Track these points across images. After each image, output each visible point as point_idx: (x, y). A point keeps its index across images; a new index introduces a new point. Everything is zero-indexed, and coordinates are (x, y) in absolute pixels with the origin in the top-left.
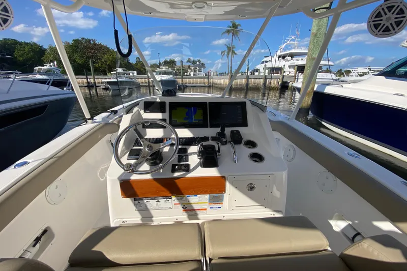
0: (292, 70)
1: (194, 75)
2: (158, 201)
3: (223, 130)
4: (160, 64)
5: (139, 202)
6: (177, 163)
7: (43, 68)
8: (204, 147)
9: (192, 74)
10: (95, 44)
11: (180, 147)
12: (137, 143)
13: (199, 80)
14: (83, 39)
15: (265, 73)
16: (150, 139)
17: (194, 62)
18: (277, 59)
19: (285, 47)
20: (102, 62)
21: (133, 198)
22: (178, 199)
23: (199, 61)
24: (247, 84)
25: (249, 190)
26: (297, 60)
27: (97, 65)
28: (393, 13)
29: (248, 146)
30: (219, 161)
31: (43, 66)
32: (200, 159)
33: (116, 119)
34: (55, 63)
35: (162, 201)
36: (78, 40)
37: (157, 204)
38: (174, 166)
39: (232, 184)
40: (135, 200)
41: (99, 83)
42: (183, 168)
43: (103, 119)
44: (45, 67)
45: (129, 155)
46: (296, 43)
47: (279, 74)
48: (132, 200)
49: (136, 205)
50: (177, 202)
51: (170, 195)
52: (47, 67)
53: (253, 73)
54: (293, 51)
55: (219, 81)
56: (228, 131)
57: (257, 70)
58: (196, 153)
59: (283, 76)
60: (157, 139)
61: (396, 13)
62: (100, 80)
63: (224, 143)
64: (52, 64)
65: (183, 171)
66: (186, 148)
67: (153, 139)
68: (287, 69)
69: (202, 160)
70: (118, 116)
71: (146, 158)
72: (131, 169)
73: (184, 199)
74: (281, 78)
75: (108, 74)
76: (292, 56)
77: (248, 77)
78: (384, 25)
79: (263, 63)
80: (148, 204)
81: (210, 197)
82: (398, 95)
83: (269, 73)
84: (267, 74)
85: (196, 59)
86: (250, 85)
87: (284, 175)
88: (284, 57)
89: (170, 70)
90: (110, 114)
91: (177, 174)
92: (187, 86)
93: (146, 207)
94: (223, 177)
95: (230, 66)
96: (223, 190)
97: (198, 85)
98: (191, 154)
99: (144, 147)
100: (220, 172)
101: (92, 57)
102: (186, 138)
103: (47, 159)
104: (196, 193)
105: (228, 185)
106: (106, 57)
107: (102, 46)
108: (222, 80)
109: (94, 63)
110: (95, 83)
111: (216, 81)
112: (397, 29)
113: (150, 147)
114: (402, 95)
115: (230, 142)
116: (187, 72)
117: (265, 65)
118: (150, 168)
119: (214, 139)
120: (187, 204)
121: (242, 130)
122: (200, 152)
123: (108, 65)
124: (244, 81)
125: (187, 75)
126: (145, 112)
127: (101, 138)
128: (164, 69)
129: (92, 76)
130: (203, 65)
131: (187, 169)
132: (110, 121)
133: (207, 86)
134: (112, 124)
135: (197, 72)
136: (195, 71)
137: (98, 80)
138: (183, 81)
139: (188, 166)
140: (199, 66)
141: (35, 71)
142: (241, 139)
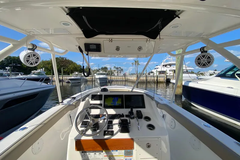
0: (171, 72)
1: (117, 75)
2: (95, 154)
3: (132, 110)
4: (99, 69)
5: (84, 154)
6: (107, 130)
7: (36, 71)
8: (122, 120)
9: (116, 75)
10: (66, 60)
11: (109, 120)
12: (86, 117)
13: (120, 77)
14: (60, 57)
15: (157, 74)
16: (93, 115)
17: (117, 68)
18: (162, 67)
19: (165, 61)
20: (68, 68)
21: (81, 151)
22: (106, 153)
23: (120, 68)
24: (146, 80)
25: (147, 147)
26: (173, 67)
27: (65, 70)
28: (205, 58)
29: (146, 120)
30: (130, 129)
31: (37, 70)
32: (120, 127)
33: (74, 102)
34: (44, 69)
35: (98, 154)
36: (58, 58)
37: (94, 155)
38: (105, 131)
39: (137, 143)
40: (82, 153)
41: (65, 79)
42: (110, 133)
43: (68, 102)
44: (38, 71)
45: (82, 125)
46: (171, 59)
47: (164, 75)
48: (80, 153)
49: (82, 156)
50: (105, 155)
51: (102, 150)
52: (39, 71)
53: (149, 74)
54: (170, 63)
55: (131, 78)
56: (135, 110)
57: (152, 72)
58: (117, 124)
59: (167, 76)
60: (96, 115)
61: (207, 58)
62: (65, 78)
63: (133, 118)
64: (41, 69)
65: (110, 135)
66: (112, 121)
67: (95, 115)
68: (168, 72)
69: (120, 128)
70: (75, 100)
71: (91, 127)
72: (83, 133)
73: (110, 153)
74: (166, 76)
75: (70, 74)
76: (170, 65)
77: (146, 76)
78: (202, 63)
79: (155, 69)
80: (89, 156)
81: (125, 152)
82: (229, 88)
83: (159, 74)
84: (158, 75)
85: (119, 67)
86: (148, 80)
87: (167, 137)
88: (166, 66)
89: (104, 72)
90: (72, 100)
91: (106, 137)
92: (113, 81)
93: (88, 157)
94: (132, 139)
95: (137, 70)
96: (132, 147)
97: (119, 80)
98: (115, 124)
99: (90, 120)
100: (130, 136)
101: (63, 66)
102: (112, 115)
103: (38, 125)
104: (117, 149)
105: (135, 144)
106: (71, 66)
107: (69, 60)
108: (133, 78)
109: (64, 69)
110: (63, 79)
111: (129, 78)
112: (209, 65)
113: (93, 120)
114: (232, 88)
115: (136, 117)
116: (113, 73)
117: (157, 70)
118: (92, 133)
119: (127, 116)
120: (111, 156)
121: (142, 110)
122: (119, 123)
123: (71, 70)
124: (144, 78)
125: (113, 75)
126: (91, 100)
127: (65, 113)
128: (101, 72)
129: (62, 76)
130: (122, 70)
131: (112, 134)
132: (71, 103)
133: (124, 81)
134: (72, 105)
135: (119, 73)
136: (118, 73)
137: (64, 77)
138: (111, 78)
139: (113, 132)
140: (120, 70)
141: (32, 73)
142: (142, 115)
